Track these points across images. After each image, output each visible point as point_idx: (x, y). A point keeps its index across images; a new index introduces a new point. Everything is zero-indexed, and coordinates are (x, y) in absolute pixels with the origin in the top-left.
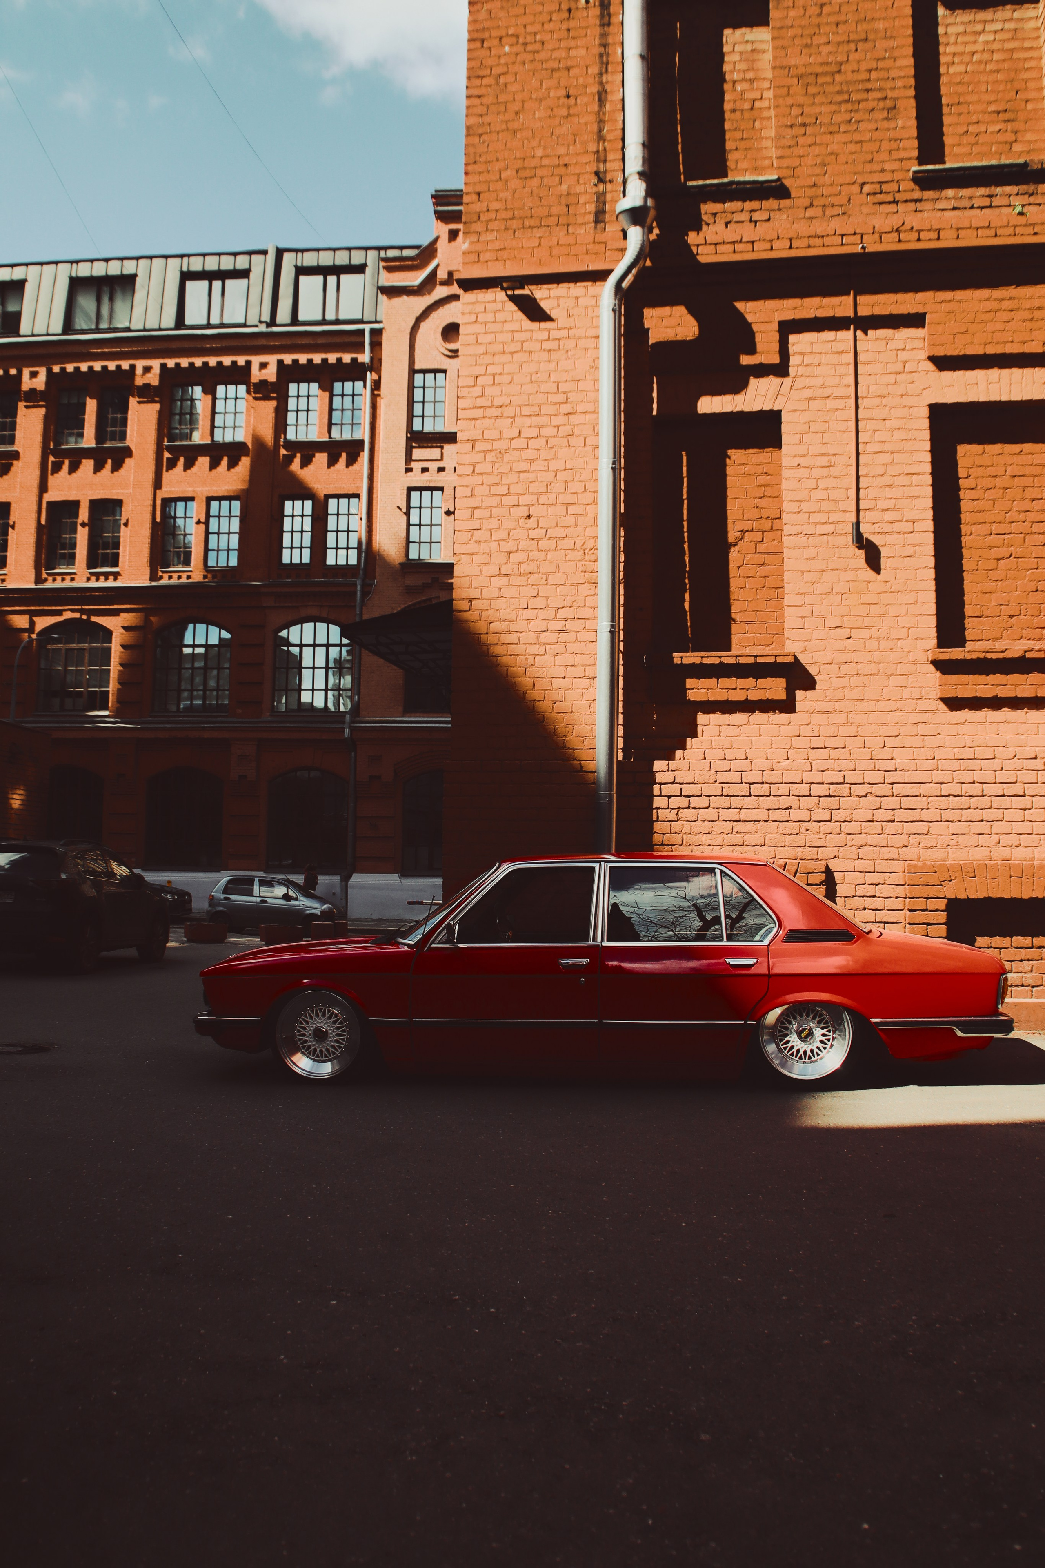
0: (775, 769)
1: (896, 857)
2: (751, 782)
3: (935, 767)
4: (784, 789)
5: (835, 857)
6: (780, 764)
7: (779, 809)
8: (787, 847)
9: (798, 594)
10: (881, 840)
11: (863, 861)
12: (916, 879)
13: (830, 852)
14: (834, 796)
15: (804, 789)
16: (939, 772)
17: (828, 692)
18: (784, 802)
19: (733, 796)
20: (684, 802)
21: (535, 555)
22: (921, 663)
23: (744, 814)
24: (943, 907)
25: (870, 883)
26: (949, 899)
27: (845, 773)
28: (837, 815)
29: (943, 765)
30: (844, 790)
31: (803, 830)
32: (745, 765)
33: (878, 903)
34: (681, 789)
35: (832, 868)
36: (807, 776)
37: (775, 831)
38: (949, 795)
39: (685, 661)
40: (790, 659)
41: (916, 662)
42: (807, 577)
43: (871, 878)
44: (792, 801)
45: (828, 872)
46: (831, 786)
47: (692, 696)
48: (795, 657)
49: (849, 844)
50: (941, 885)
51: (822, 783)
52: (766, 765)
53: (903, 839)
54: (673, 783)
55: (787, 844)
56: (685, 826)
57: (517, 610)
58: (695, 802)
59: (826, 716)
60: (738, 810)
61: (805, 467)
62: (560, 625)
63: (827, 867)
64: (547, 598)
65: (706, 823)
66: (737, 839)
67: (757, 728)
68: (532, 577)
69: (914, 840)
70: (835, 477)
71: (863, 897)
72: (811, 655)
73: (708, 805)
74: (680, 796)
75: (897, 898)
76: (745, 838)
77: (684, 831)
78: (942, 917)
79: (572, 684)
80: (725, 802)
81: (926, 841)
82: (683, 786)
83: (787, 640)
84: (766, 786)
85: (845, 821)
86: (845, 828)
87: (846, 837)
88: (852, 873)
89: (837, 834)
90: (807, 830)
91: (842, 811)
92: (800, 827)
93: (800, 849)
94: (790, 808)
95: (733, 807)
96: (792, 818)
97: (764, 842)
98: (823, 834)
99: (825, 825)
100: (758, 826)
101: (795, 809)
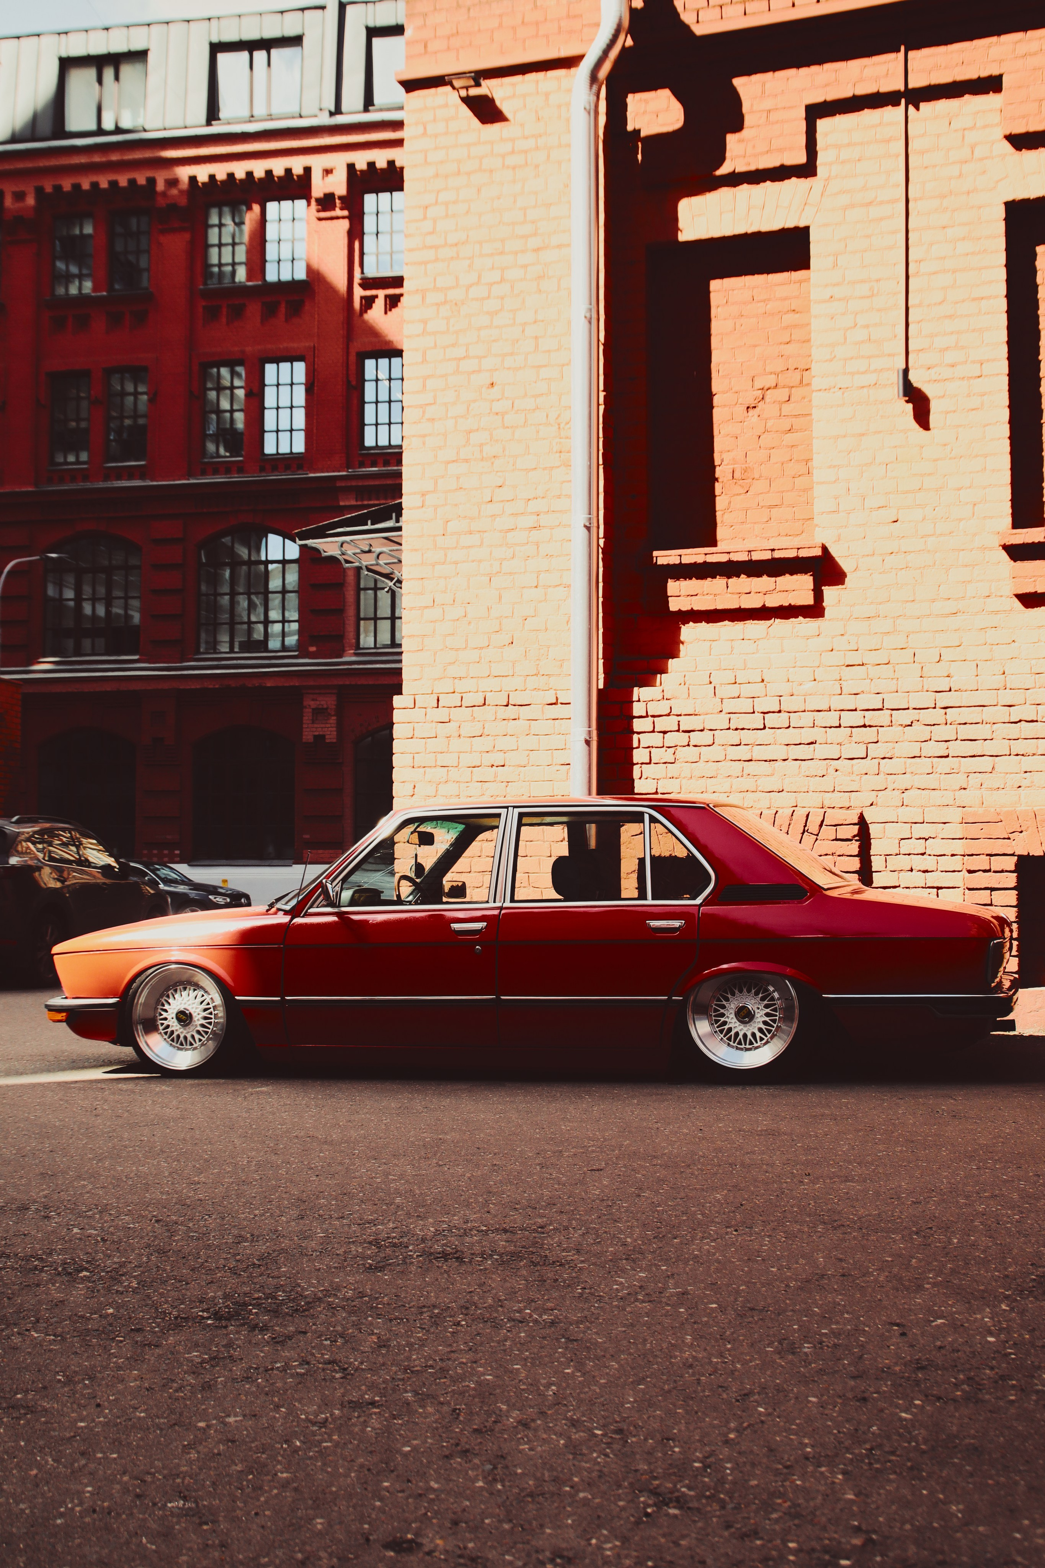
0: (795, 693)
1: (951, 802)
2: (766, 711)
3: (1001, 685)
4: (806, 719)
5: (872, 805)
6: (802, 687)
7: (800, 744)
8: (811, 793)
9: (830, 467)
10: (931, 781)
11: (907, 809)
12: (974, 831)
13: (865, 798)
14: (870, 726)
15: (832, 718)
16: (1007, 690)
17: (869, 593)
18: (807, 735)
19: (743, 729)
20: (682, 738)
21: (502, 434)
22: (991, 549)
23: (758, 753)
24: (1013, 868)
25: (917, 836)
26: (1019, 856)
27: (884, 696)
28: (874, 750)
29: (1012, 682)
30: (882, 718)
31: (831, 771)
32: (758, 689)
33: (928, 862)
34: (678, 722)
35: (868, 819)
36: (838, 703)
37: (795, 773)
38: (1020, 721)
39: (686, 560)
40: (818, 552)
41: (983, 548)
42: (841, 444)
43: (920, 831)
44: (817, 734)
45: (863, 824)
46: (866, 713)
47: (673, 604)
48: (824, 549)
49: (890, 788)
50: (1009, 838)
51: (856, 710)
52: (784, 689)
53: (961, 779)
54: (669, 715)
55: (812, 789)
56: (684, 769)
57: (478, 504)
58: (695, 738)
59: (865, 623)
60: (748, 748)
61: (840, 300)
62: (530, 521)
63: (861, 817)
64: (514, 487)
65: (710, 764)
66: (748, 783)
67: (778, 642)
68: (496, 462)
69: (975, 780)
70: (879, 310)
71: (909, 854)
72: (844, 545)
73: (710, 742)
74: (678, 731)
75: (953, 855)
76: (758, 782)
77: (683, 775)
78: (1011, 880)
79: (546, 594)
80: (734, 737)
81: (990, 781)
82: (679, 718)
83: (817, 529)
84: (783, 715)
85: (884, 758)
86: (885, 767)
87: (887, 779)
88: (894, 825)
89: (875, 775)
90: (837, 770)
91: (880, 745)
92: (828, 766)
93: (828, 795)
94: (813, 742)
95: (743, 743)
96: (817, 756)
97: (782, 787)
98: (857, 775)
99: (859, 763)
100: (774, 767)
101: (821, 744)
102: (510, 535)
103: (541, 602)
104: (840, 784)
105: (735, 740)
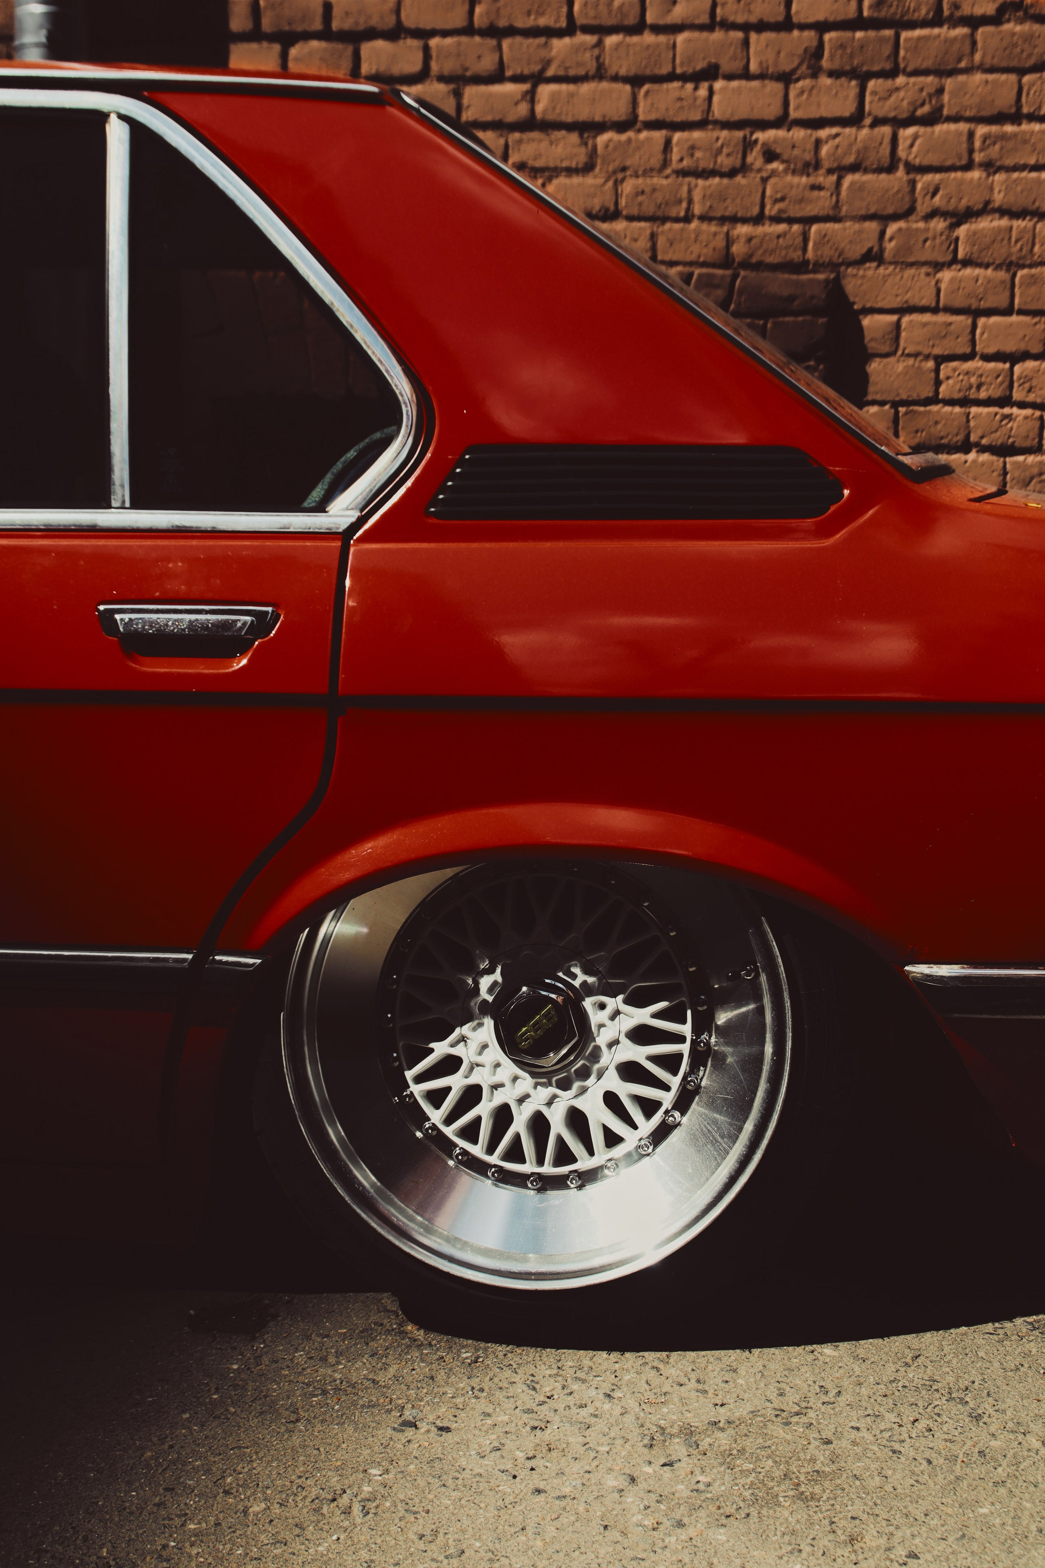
5: (866, 257)
7: (672, 77)
8: (694, 224)
11: (968, 271)
13: (851, 236)
18: (690, 50)
19: (511, 31)
23: (554, 102)
25: (991, 350)
28: (883, 97)
31: (755, 157)
35: (856, 298)
37: (656, 161)
44: (721, 48)
45: (839, 310)
49: (923, 207)
60: (526, 87)
63: (836, 293)
71: (962, 402)
73: (416, 68)
74: (329, 34)
85: (911, 121)
86: (912, 146)
87: (913, 183)
88: (927, 317)
89: (879, 170)
90: (770, 155)
91: (901, 80)
92: (748, 145)
93: (743, 230)
94: (711, 73)
95: (508, 73)
96: (718, 112)
97: (616, 203)
98: (830, 171)
99: (837, 135)
100: (595, 148)
101: (729, 77)
104: (779, 196)
105: (488, 64)
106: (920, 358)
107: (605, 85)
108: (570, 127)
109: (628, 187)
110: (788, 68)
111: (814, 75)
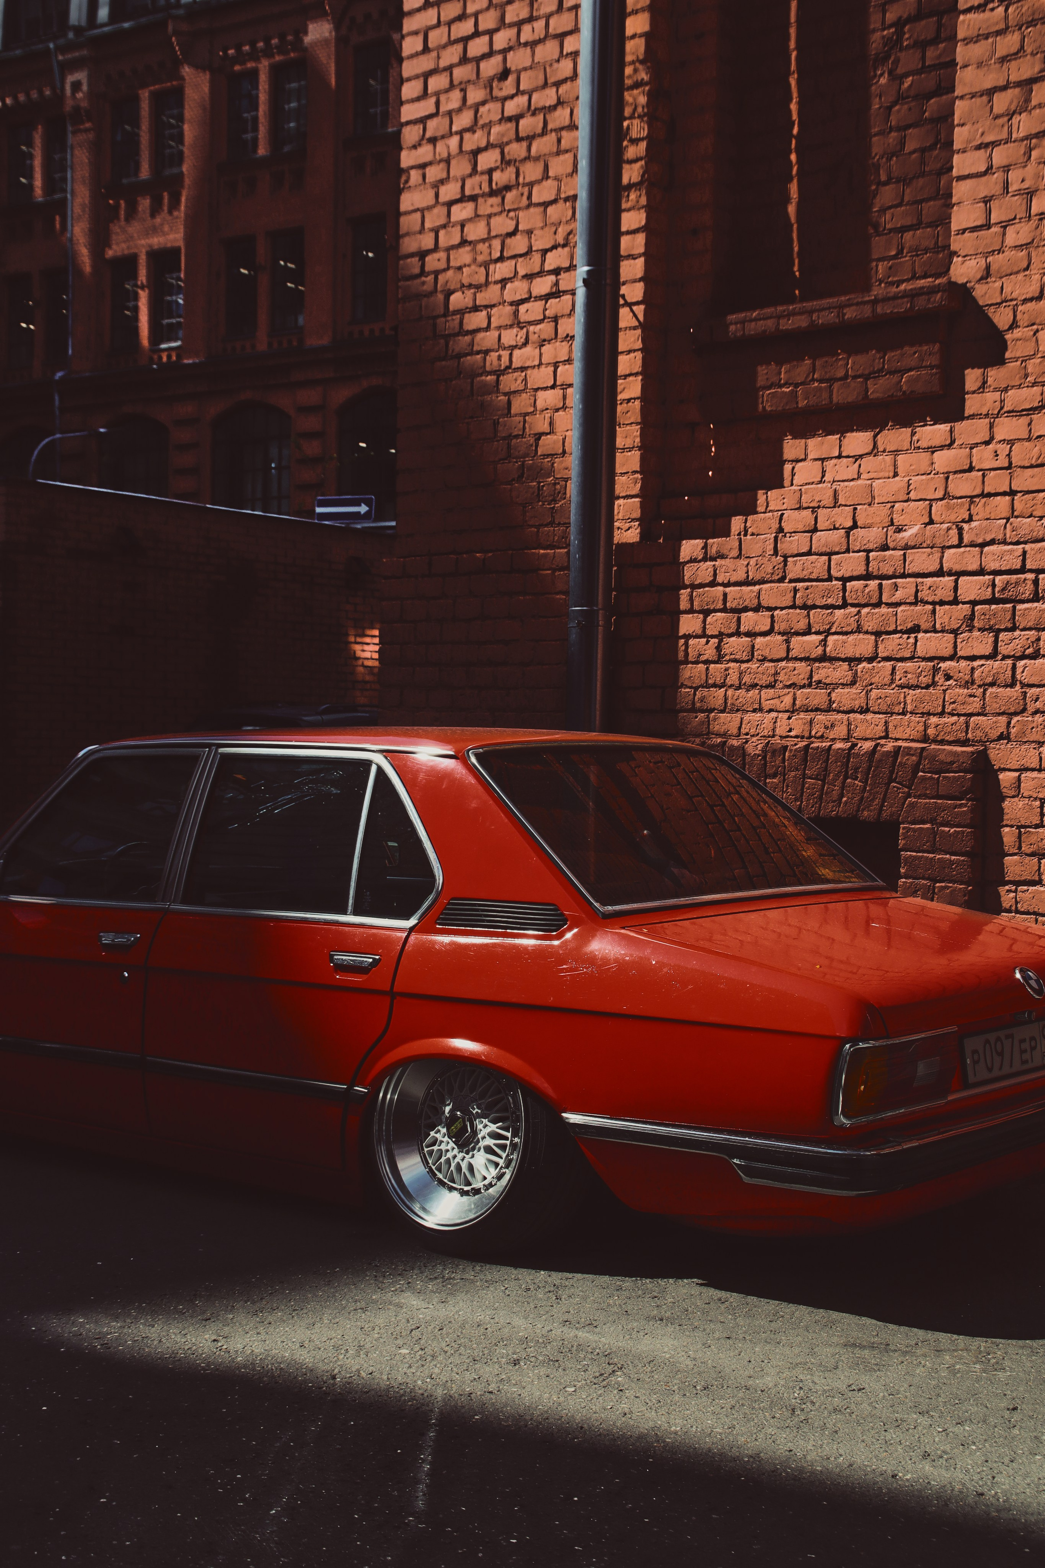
0: (891, 545)
2: (847, 575)
4: (906, 588)
5: (1001, 737)
6: (903, 534)
7: (895, 632)
8: (909, 715)
9: (979, 147)
13: (993, 725)
14: (1003, 601)
15: (943, 587)
17: (1031, 366)
18: (906, 616)
19: (814, 607)
20: (729, 622)
21: (516, 150)
27: (1028, 547)
28: (1009, 643)
30: (1023, 585)
31: (940, 678)
34: (725, 595)
37: (887, 680)
39: (752, 328)
40: (956, 298)
42: (1001, 102)
44: (919, 614)
45: (982, 770)
46: (998, 578)
47: (767, 401)
49: (1031, 708)
51: (981, 573)
52: (874, 538)
54: (713, 584)
55: (909, 707)
56: (731, 671)
57: (486, 265)
58: (749, 620)
59: (1024, 420)
60: (821, 637)
62: (543, 285)
63: (984, 759)
64: (529, 232)
65: (766, 663)
66: (818, 697)
67: (889, 459)
68: (510, 196)
72: (998, 284)
73: (768, 628)
74: (724, 610)
76: (833, 695)
77: (729, 682)
79: (564, 397)
80: (800, 620)
82: (728, 590)
83: (955, 259)
84: (873, 584)
85: (1023, 657)
86: (1023, 672)
87: (1026, 693)
88: (1035, 774)
89: (1006, 686)
90: (948, 677)
91: (1017, 633)
92: (936, 670)
93: (934, 720)
94: (916, 629)
95: (813, 630)
96: (920, 652)
97: (867, 704)
98: (980, 686)
99: (983, 665)
100: (856, 670)
101: (926, 632)
102: (522, 308)
103: (557, 410)
104: (952, 700)
105: (802, 625)
106: (1032, 799)
107: (861, 636)
108: (844, 660)
109: (874, 693)
110: (956, 627)
111: (970, 631)
